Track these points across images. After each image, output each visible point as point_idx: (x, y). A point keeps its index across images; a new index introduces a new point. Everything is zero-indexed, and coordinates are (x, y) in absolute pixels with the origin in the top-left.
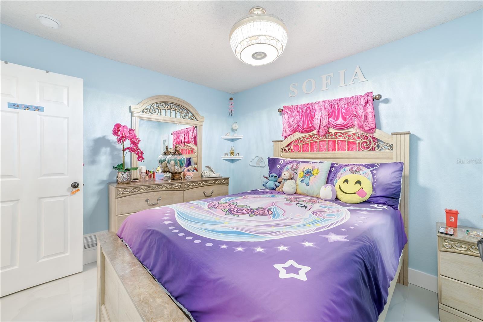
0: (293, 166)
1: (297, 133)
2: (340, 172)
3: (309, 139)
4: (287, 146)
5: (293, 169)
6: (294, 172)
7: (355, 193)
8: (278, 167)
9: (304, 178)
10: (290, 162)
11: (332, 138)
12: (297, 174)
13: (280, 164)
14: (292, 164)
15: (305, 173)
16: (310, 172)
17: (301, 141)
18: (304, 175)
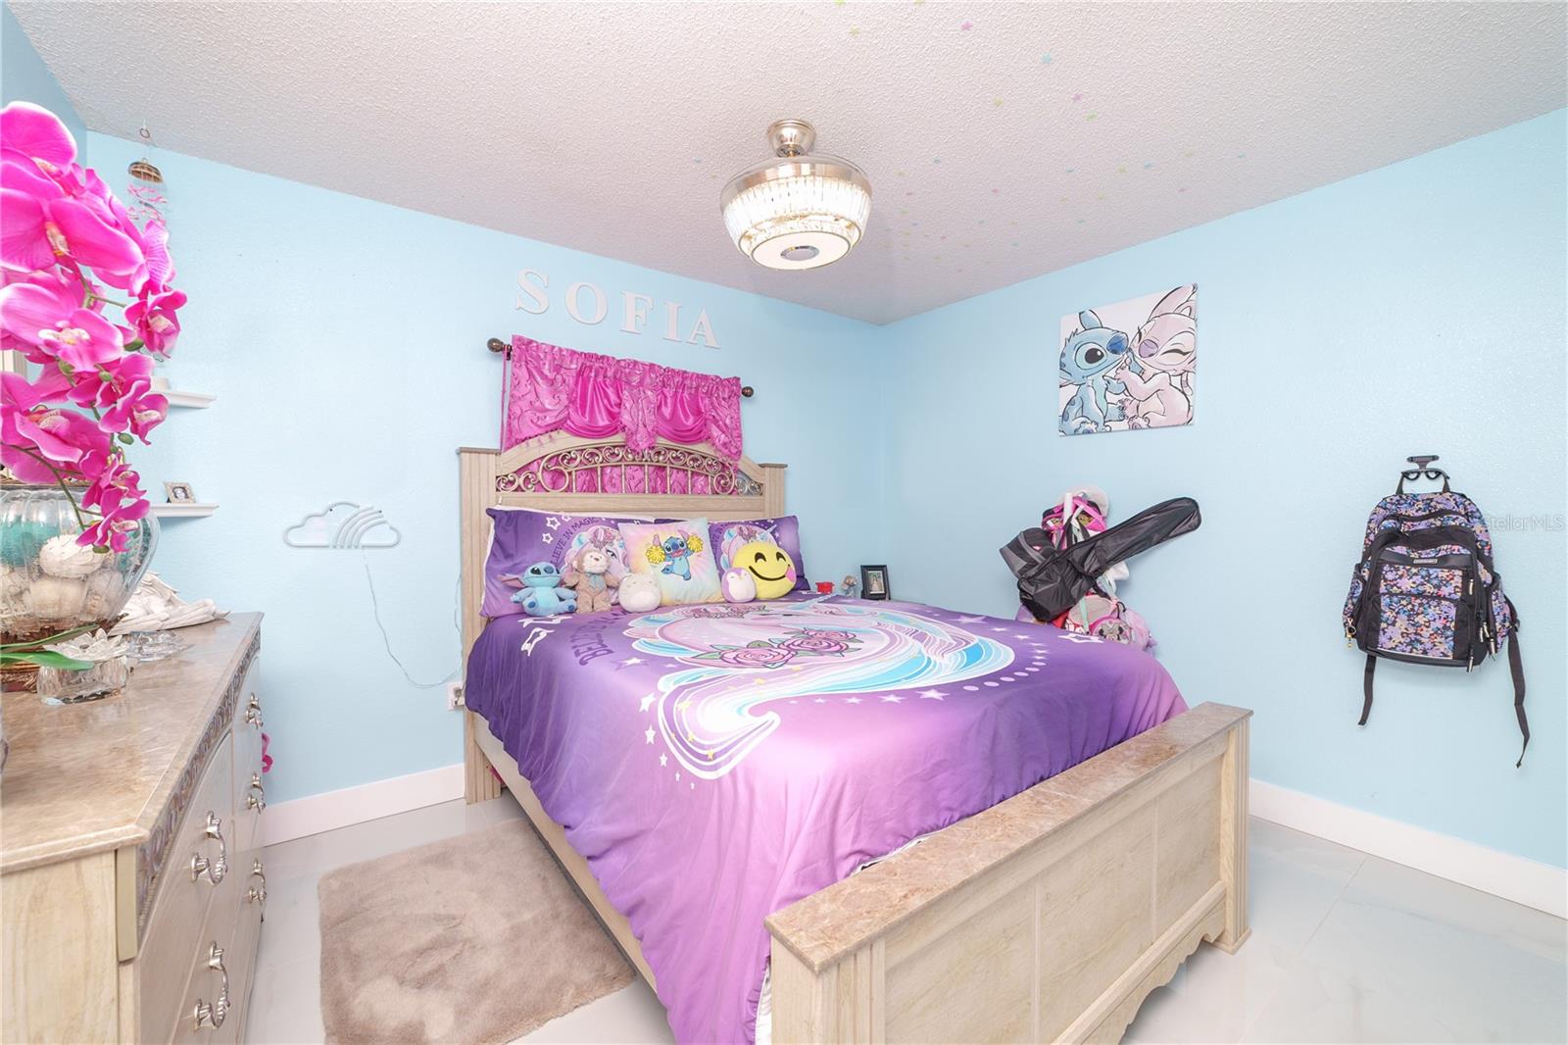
0: (595, 534)
1: (563, 434)
2: (723, 540)
3: (597, 455)
4: (518, 472)
5: (599, 541)
6: (604, 550)
7: (784, 577)
8: (547, 538)
9: (670, 563)
10: (581, 524)
11: (658, 462)
12: (613, 555)
13: (550, 530)
14: (592, 529)
15: (669, 549)
16: (682, 545)
17: (572, 459)
18: (666, 554)
